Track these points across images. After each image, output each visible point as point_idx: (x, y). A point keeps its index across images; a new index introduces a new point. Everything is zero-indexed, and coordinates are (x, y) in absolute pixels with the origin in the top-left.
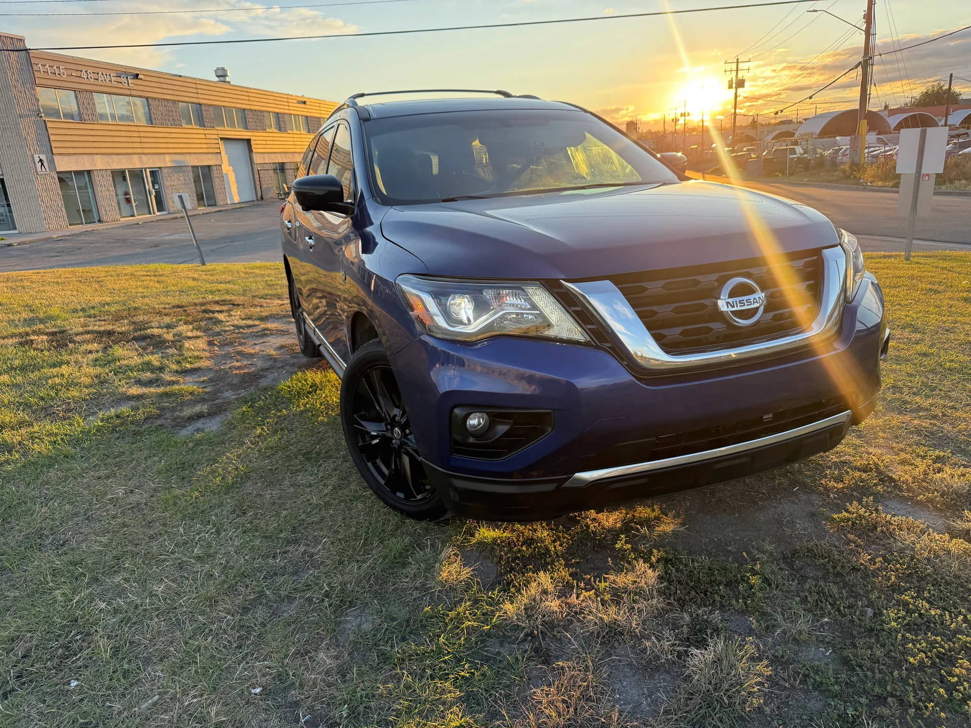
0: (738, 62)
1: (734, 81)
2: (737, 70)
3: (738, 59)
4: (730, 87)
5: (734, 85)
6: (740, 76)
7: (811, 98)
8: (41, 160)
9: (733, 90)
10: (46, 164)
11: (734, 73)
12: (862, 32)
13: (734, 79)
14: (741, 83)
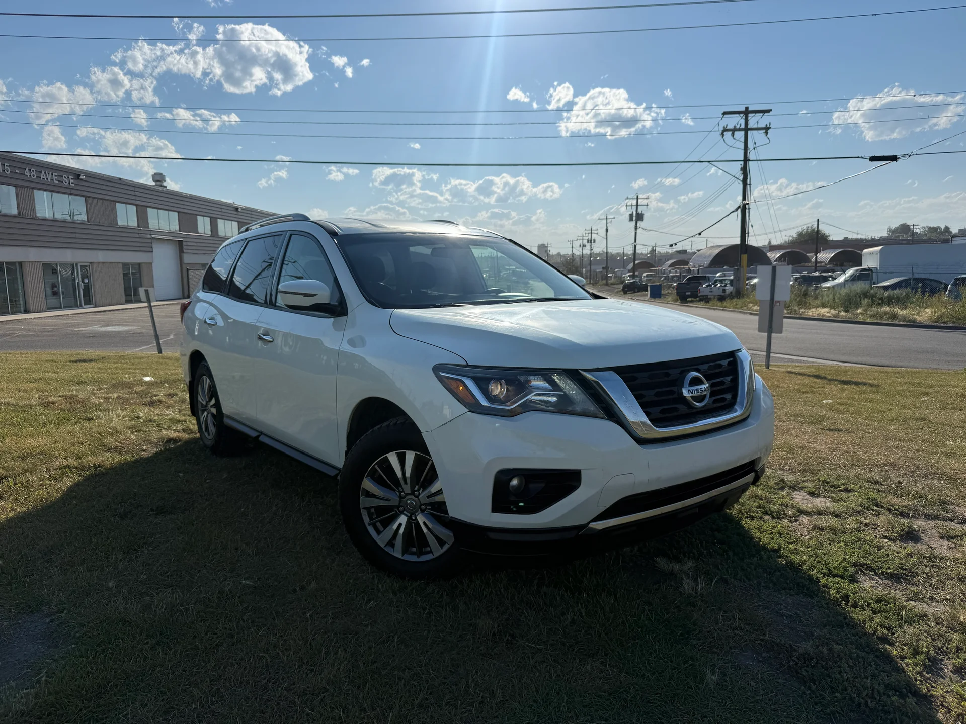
0: (638, 199)
1: (634, 215)
2: (637, 205)
3: (638, 196)
4: (631, 219)
5: (634, 218)
6: (640, 211)
7: (700, 234)
9: (634, 223)
11: (635, 208)
12: (741, 182)
13: (635, 213)
14: (640, 217)
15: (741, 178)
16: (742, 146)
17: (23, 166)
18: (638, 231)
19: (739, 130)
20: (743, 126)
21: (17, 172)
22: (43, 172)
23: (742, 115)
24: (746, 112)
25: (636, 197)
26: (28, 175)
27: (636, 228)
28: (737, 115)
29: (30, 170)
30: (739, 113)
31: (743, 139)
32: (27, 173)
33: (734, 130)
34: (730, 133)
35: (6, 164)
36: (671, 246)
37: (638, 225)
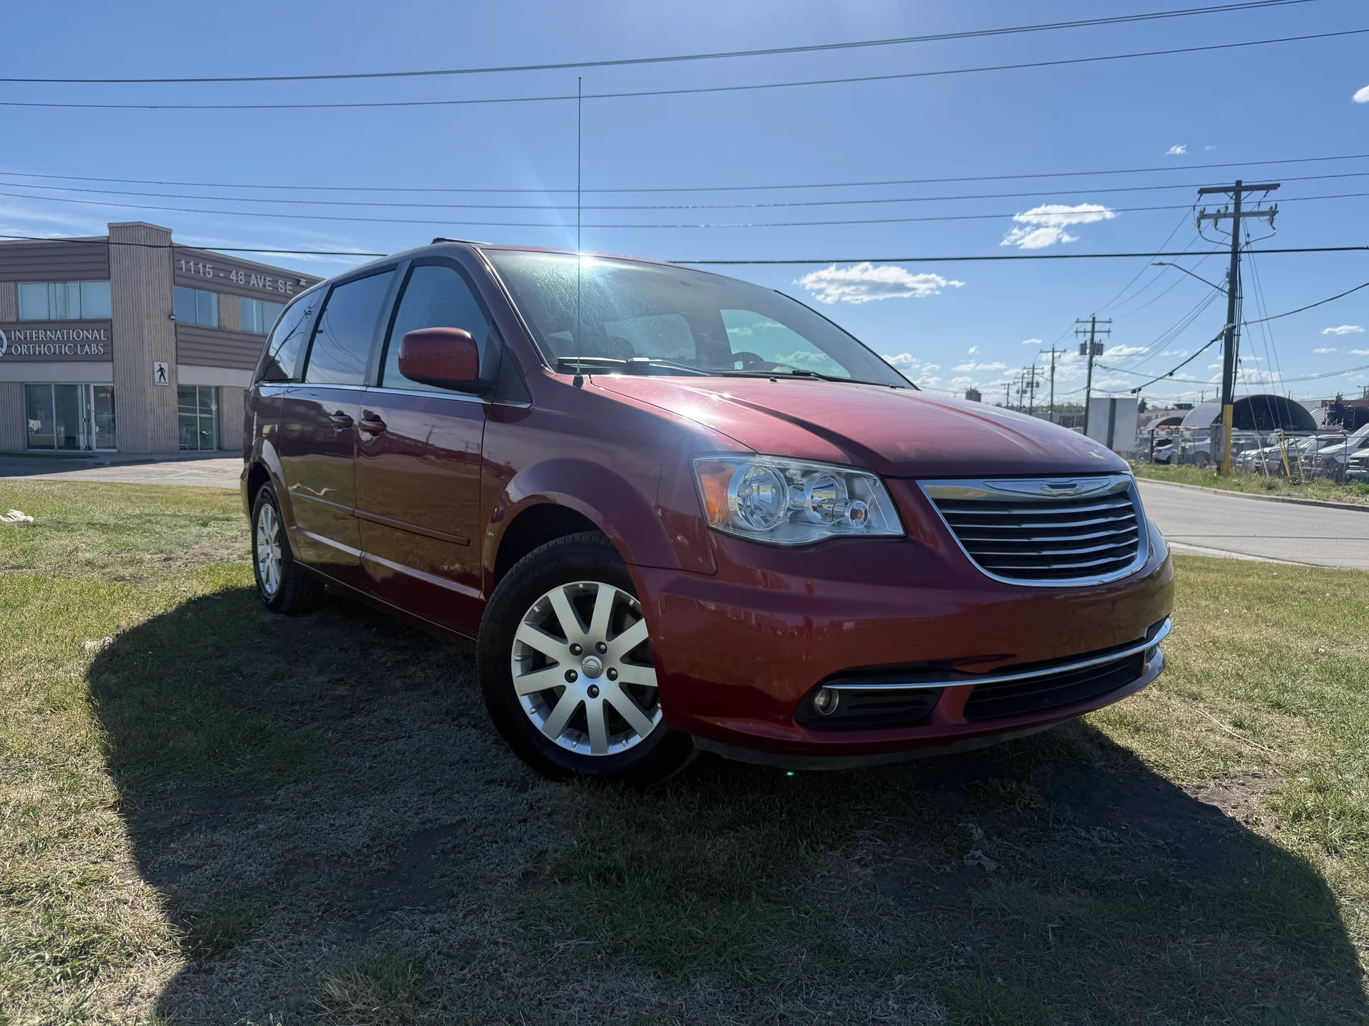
0: (1094, 322)
1: (1088, 346)
2: (1093, 332)
3: (1094, 318)
4: (1083, 352)
5: (1088, 351)
6: (1097, 339)
7: (1171, 374)
8: (161, 369)
9: (1087, 357)
10: (166, 374)
11: (1089, 335)
12: (1226, 295)
13: (1089, 343)
14: (1097, 349)
15: (1227, 288)
16: (1230, 240)
17: (229, 268)
18: (1094, 369)
19: (1225, 216)
20: (1231, 209)
21: (222, 275)
22: (253, 276)
23: (1231, 194)
24: (1238, 189)
25: (1091, 319)
26: (235, 279)
27: (1091, 365)
28: (1223, 194)
29: (237, 273)
30: (1225, 190)
31: (1230, 229)
32: (233, 276)
33: (1217, 216)
34: (1212, 221)
35: (208, 266)
36: (1134, 391)
37: (1094, 359)
